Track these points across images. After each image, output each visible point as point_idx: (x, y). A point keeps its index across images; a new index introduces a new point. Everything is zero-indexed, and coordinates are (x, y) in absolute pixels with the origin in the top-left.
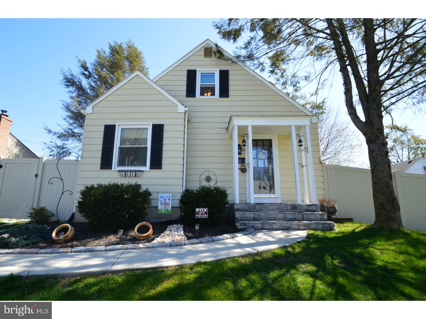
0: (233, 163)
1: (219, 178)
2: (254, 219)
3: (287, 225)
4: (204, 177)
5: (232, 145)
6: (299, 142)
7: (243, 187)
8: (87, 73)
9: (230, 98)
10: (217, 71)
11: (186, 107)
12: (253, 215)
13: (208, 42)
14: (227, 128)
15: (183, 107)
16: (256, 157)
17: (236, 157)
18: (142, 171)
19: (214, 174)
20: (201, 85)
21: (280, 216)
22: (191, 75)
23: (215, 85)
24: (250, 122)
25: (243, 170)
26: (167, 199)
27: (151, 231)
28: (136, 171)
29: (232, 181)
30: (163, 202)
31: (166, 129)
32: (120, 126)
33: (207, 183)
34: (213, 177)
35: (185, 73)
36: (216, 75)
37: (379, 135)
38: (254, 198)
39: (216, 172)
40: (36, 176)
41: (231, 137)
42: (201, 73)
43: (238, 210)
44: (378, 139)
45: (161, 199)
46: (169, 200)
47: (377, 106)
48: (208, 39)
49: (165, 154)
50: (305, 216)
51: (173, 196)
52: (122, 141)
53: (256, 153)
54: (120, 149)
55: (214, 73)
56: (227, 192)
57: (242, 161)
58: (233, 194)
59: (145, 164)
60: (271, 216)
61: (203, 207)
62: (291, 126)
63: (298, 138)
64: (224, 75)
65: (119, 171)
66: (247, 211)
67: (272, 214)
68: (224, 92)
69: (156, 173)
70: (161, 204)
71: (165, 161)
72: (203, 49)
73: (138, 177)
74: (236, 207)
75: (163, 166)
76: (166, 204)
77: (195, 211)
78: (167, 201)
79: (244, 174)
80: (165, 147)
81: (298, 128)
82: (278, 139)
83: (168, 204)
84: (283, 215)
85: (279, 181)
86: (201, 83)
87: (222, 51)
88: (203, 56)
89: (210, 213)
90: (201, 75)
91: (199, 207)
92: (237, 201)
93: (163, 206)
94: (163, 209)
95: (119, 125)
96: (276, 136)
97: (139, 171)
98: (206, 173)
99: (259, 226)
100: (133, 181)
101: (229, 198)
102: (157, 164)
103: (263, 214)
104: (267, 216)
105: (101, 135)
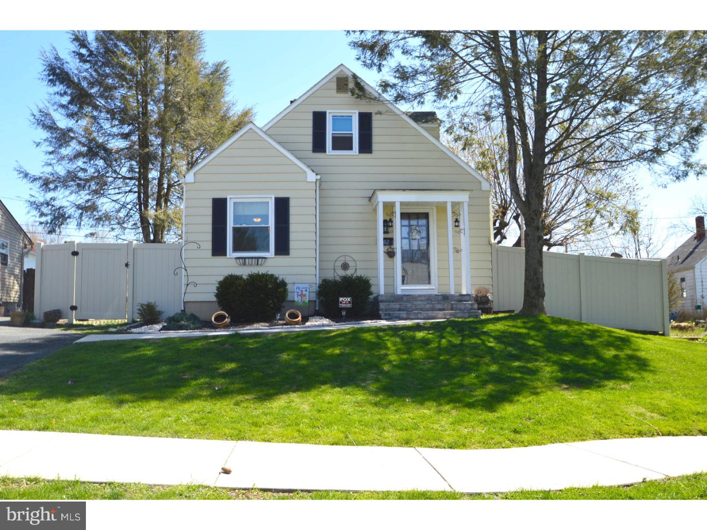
0: (377, 244)
1: (360, 265)
2: (400, 310)
3: (433, 314)
4: (339, 264)
5: (376, 221)
6: (455, 222)
7: (390, 276)
8: (84, 51)
9: (375, 154)
10: (355, 113)
11: (317, 175)
12: (399, 306)
13: (342, 68)
14: (370, 198)
15: (314, 174)
16: (407, 236)
17: (381, 236)
18: (265, 258)
19: (352, 260)
20: (333, 134)
21: (428, 306)
22: (319, 119)
23: (352, 134)
24: (397, 198)
25: (391, 254)
26: (304, 290)
27: (300, 318)
28: (258, 258)
29: (377, 269)
30: (300, 293)
31: (292, 203)
32: (232, 200)
33: (344, 271)
34: (351, 264)
35: (311, 117)
36: (353, 118)
37: (534, 217)
38: (401, 289)
39: (355, 256)
40: (127, 265)
41: (375, 210)
42: (333, 116)
43: (382, 301)
44: (533, 223)
45: (298, 290)
46: (306, 291)
47: (537, 183)
48: (342, 64)
49: (292, 236)
50: (454, 306)
51: (311, 286)
52: (236, 218)
53: (408, 230)
54: (235, 230)
55: (351, 116)
56: (371, 282)
57: (389, 241)
58: (378, 285)
59: (267, 249)
60: (418, 307)
61: (347, 296)
62: (446, 202)
63: (455, 218)
64: (365, 120)
65: (236, 258)
66: (393, 302)
67: (420, 304)
68: (366, 146)
69: (282, 259)
70: (298, 296)
71: (293, 245)
72: (335, 79)
73: (261, 265)
74: (380, 298)
75: (291, 251)
76: (302, 295)
77: (338, 299)
78: (304, 292)
79: (391, 259)
80: (293, 228)
81: (455, 205)
82: (437, 212)
83: (305, 295)
84: (431, 306)
85: (436, 268)
86: (333, 131)
87: (362, 84)
88: (335, 91)
89: (353, 302)
90: (333, 119)
91: (343, 296)
92: (382, 292)
93: (300, 298)
94: (300, 301)
95: (230, 198)
96: (435, 208)
97: (263, 258)
98: (343, 259)
99: (405, 316)
100: (255, 270)
101: (373, 289)
102: (283, 248)
103: (409, 305)
104: (414, 307)
105: (209, 211)
